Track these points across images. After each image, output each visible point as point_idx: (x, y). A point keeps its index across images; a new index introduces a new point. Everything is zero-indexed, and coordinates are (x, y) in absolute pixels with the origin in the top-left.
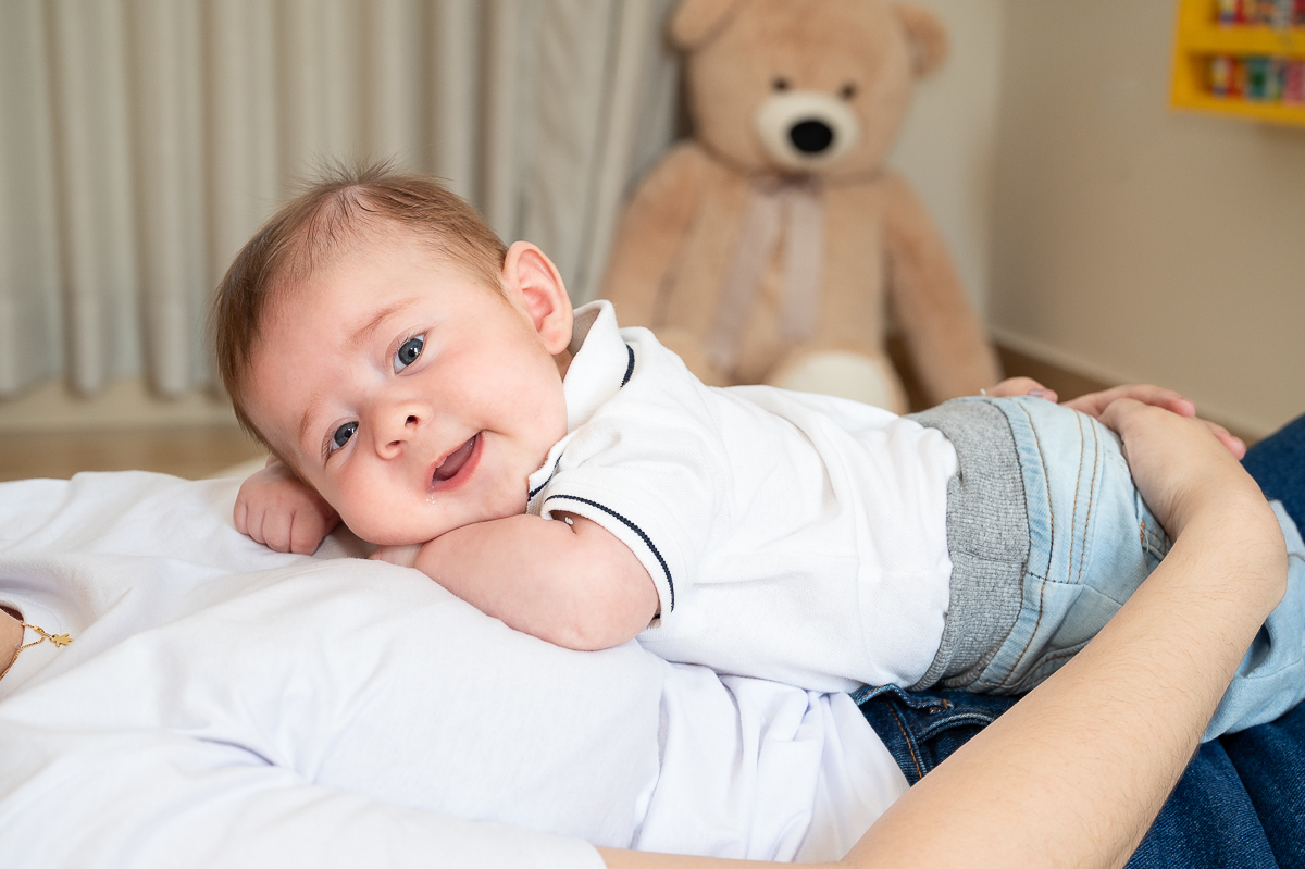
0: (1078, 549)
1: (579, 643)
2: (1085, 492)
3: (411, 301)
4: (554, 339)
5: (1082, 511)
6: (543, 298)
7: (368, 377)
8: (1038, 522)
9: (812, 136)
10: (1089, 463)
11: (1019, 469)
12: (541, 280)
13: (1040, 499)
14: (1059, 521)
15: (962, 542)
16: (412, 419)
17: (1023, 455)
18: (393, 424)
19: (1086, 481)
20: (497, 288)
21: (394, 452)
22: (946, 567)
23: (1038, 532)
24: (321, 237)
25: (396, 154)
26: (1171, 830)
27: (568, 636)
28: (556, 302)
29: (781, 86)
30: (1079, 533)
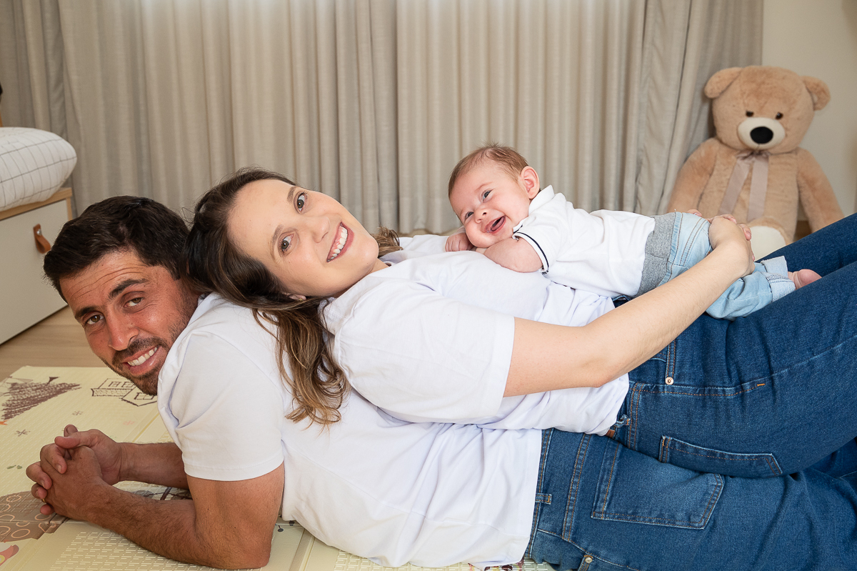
0: (684, 256)
1: (516, 269)
2: (691, 240)
3: (490, 183)
4: (532, 195)
5: (689, 245)
6: (532, 183)
7: (477, 202)
8: (673, 247)
9: (762, 135)
10: (695, 232)
11: (672, 231)
12: (532, 177)
13: (675, 240)
14: (679, 247)
15: (649, 251)
16: (485, 213)
17: (675, 227)
18: (479, 214)
19: (692, 236)
20: (516, 180)
21: (479, 221)
22: (643, 258)
23: (673, 250)
24: (473, 163)
25: (501, 141)
26: (695, 329)
27: (513, 267)
28: (535, 184)
29: (749, 114)
30: (686, 251)
